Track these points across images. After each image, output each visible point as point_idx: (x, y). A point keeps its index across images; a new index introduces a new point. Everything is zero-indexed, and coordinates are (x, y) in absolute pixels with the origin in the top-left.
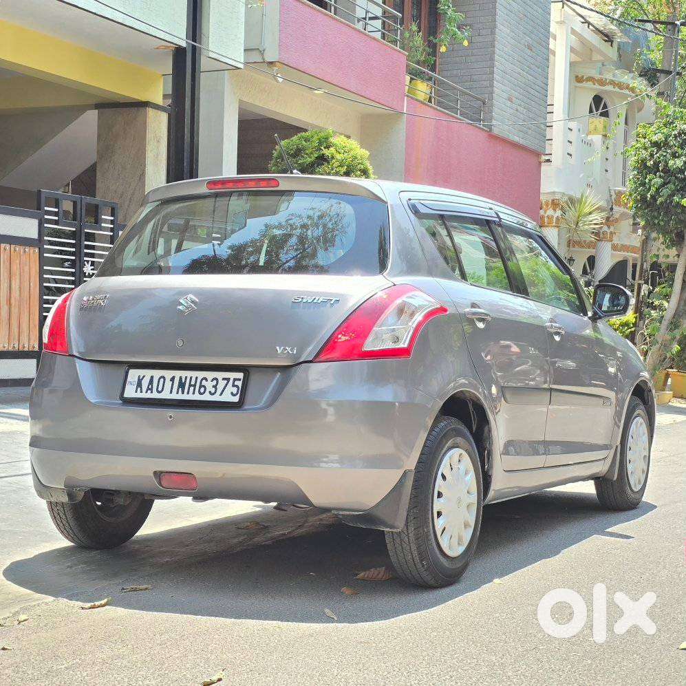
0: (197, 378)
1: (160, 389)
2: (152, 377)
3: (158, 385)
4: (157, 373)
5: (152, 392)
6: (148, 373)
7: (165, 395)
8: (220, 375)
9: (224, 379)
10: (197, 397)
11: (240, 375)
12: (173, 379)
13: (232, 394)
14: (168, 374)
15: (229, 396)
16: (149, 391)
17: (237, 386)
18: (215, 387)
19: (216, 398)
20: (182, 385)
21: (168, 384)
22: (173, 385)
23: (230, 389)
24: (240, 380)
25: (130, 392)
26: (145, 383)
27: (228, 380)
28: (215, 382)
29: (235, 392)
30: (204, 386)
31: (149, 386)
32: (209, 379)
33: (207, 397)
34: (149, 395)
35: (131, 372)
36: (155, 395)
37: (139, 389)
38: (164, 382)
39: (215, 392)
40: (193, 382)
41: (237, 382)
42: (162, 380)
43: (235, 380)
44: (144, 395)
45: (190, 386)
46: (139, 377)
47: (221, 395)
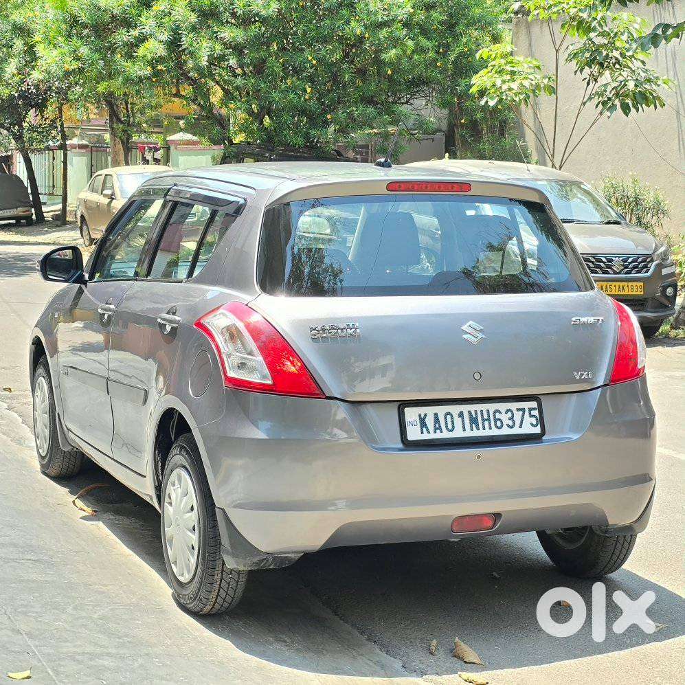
0: (488, 411)
1: (450, 427)
2: (436, 415)
3: (446, 423)
4: (441, 410)
5: (441, 432)
6: (430, 411)
7: (458, 433)
8: (514, 406)
9: (518, 410)
10: (495, 432)
11: (534, 404)
13: (532, 424)
14: (455, 409)
15: (529, 427)
16: (438, 431)
17: (534, 416)
18: (512, 418)
19: (516, 431)
20: (474, 421)
21: (458, 421)
22: (463, 420)
23: (528, 419)
24: (535, 409)
25: (414, 434)
27: (523, 410)
28: (509, 414)
29: (535, 423)
30: (499, 419)
31: (435, 425)
32: (503, 411)
33: (506, 431)
34: (438, 435)
35: (407, 411)
36: (445, 435)
37: (424, 429)
38: (452, 419)
39: (514, 423)
40: (485, 417)
41: (533, 413)
42: (449, 417)
43: (530, 409)
44: (432, 436)
45: (484, 420)
46: (420, 415)
47: (521, 426)
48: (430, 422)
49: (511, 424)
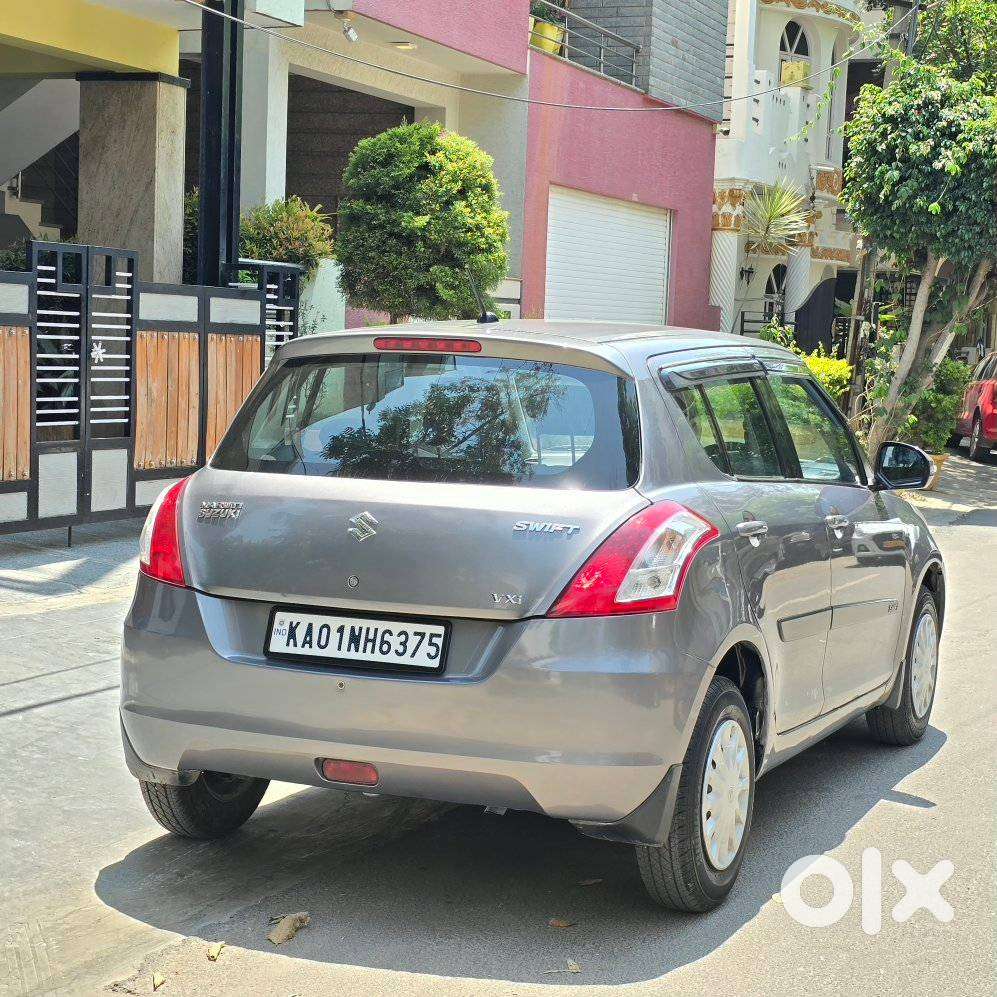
0: (376, 630)
1: (323, 643)
2: (310, 625)
3: (320, 638)
4: (318, 621)
5: (311, 647)
6: (304, 619)
7: (331, 652)
8: (411, 628)
9: (416, 634)
10: (378, 657)
11: (440, 630)
12: (341, 630)
13: (429, 655)
14: (335, 622)
15: (424, 657)
16: (307, 645)
17: (436, 645)
18: (404, 644)
19: (405, 660)
20: (355, 639)
21: (335, 636)
22: (341, 636)
23: (425, 648)
24: (439, 636)
25: (278, 644)
26: (300, 634)
27: (422, 635)
28: (403, 638)
29: (433, 654)
30: (388, 643)
31: (306, 637)
32: (395, 633)
33: (391, 658)
34: (306, 651)
35: (279, 616)
36: (315, 651)
37: (292, 641)
38: (328, 633)
39: (405, 651)
40: (371, 636)
41: (435, 640)
42: (325, 630)
43: (432, 636)
44: (299, 651)
45: (367, 640)
46: (291, 623)
47: (413, 655)
49: (401, 650)
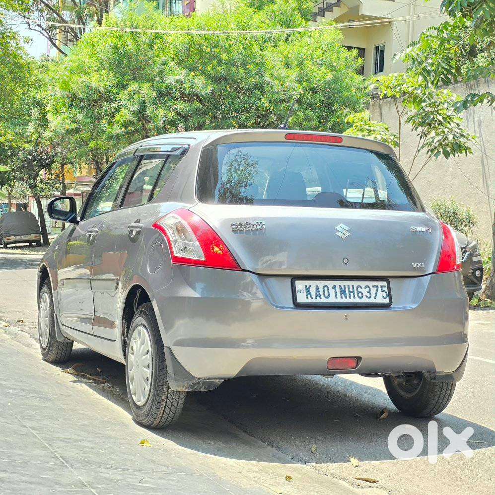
0: (353, 286)
1: (327, 295)
2: (317, 287)
4: (321, 284)
5: (321, 298)
6: (313, 284)
7: (332, 300)
8: (371, 283)
9: (374, 286)
10: (357, 300)
11: (385, 284)
13: (383, 296)
14: (330, 284)
15: (381, 299)
16: (318, 297)
17: (385, 291)
18: (369, 292)
19: (372, 300)
20: (343, 292)
21: (332, 292)
22: (336, 291)
23: (380, 294)
24: (385, 287)
25: (302, 298)
27: (377, 287)
28: (368, 289)
30: (361, 292)
31: (316, 293)
32: (363, 287)
33: (365, 300)
34: (318, 300)
35: (297, 283)
36: (323, 300)
37: (309, 296)
38: (328, 290)
39: (371, 295)
40: (351, 290)
41: (384, 289)
42: (326, 289)
43: (382, 287)
44: (315, 300)
45: (350, 292)
46: (306, 286)
47: (375, 298)
48: (313, 291)
49: (369, 295)
